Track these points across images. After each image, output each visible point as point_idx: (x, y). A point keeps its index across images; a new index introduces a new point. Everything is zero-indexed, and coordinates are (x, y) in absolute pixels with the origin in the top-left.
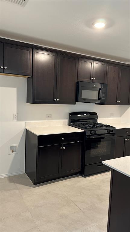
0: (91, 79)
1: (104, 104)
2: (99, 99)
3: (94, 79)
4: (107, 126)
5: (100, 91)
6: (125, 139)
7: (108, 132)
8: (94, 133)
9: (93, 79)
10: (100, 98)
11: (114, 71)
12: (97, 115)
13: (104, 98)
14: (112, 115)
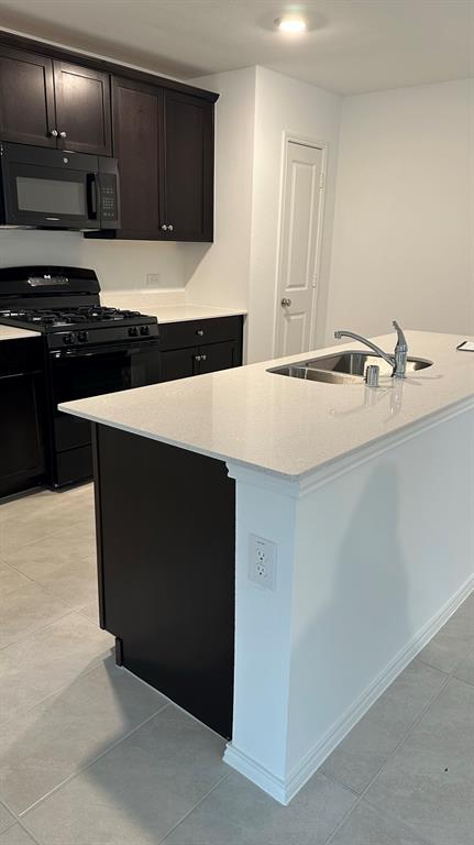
0: (49, 135)
1: (114, 238)
2: (92, 215)
3: (63, 134)
4: (128, 315)
5: (93, 183)
6: (193, 358)
7: (130, 335)
8: (80, 340)
9: (59, 136)
10: (94, 211)
11: (140, 111)
12: (96, 279)
13: (110, 211)
14: (153, 280)
